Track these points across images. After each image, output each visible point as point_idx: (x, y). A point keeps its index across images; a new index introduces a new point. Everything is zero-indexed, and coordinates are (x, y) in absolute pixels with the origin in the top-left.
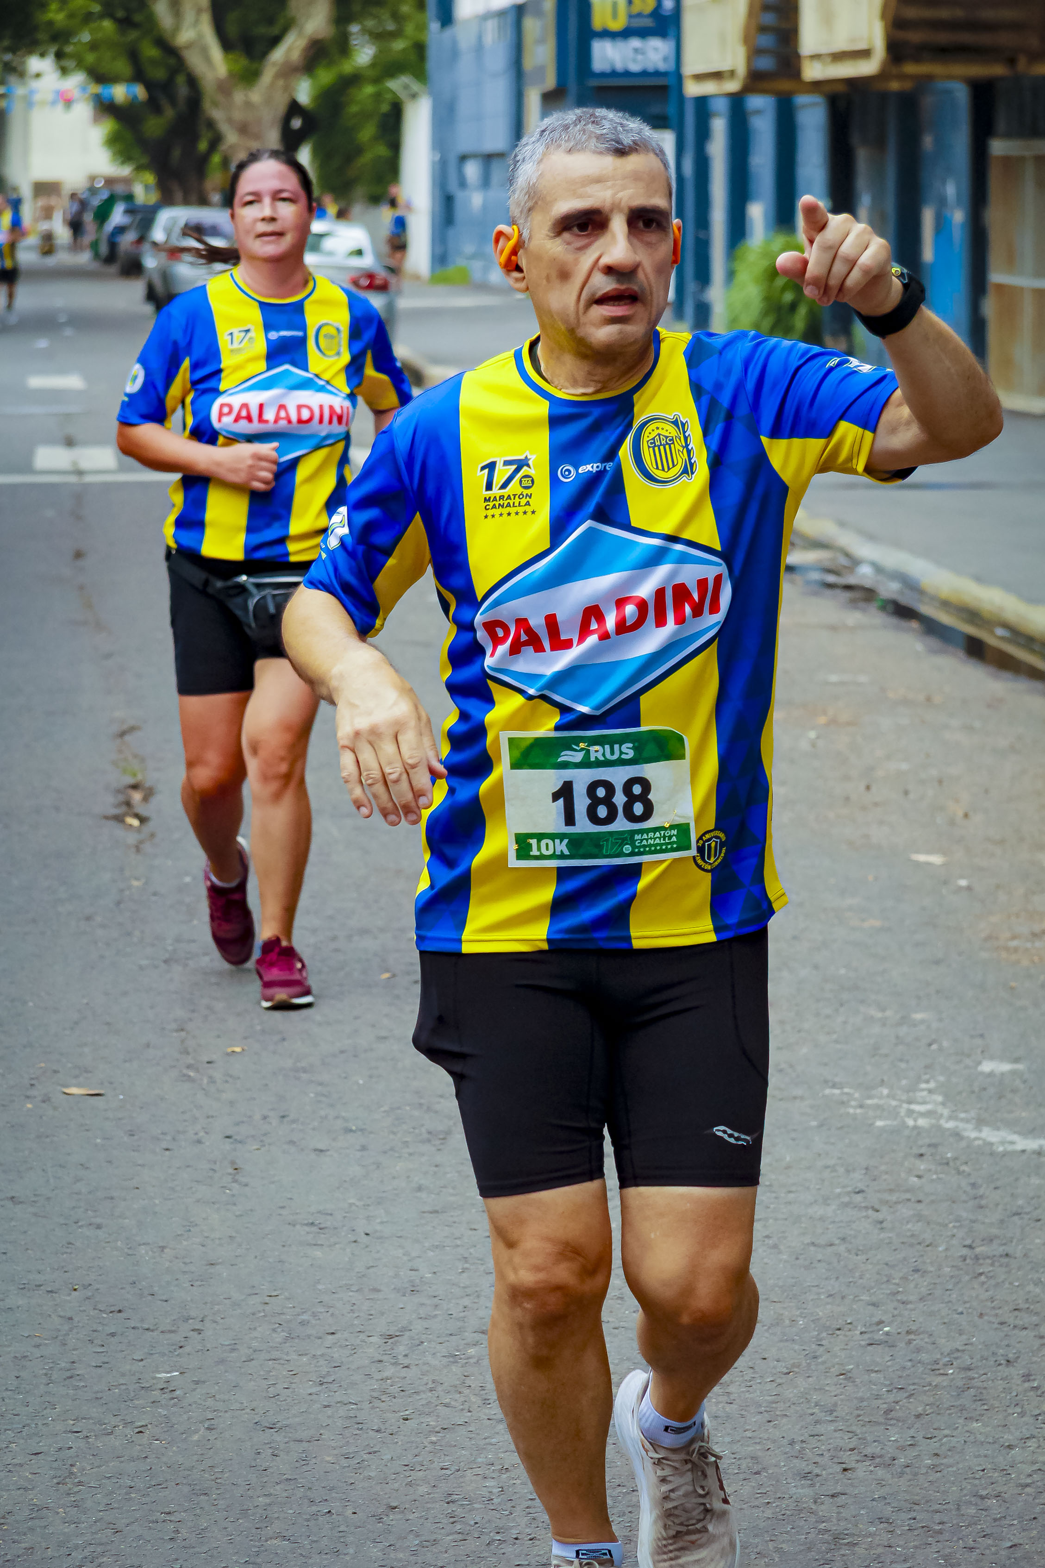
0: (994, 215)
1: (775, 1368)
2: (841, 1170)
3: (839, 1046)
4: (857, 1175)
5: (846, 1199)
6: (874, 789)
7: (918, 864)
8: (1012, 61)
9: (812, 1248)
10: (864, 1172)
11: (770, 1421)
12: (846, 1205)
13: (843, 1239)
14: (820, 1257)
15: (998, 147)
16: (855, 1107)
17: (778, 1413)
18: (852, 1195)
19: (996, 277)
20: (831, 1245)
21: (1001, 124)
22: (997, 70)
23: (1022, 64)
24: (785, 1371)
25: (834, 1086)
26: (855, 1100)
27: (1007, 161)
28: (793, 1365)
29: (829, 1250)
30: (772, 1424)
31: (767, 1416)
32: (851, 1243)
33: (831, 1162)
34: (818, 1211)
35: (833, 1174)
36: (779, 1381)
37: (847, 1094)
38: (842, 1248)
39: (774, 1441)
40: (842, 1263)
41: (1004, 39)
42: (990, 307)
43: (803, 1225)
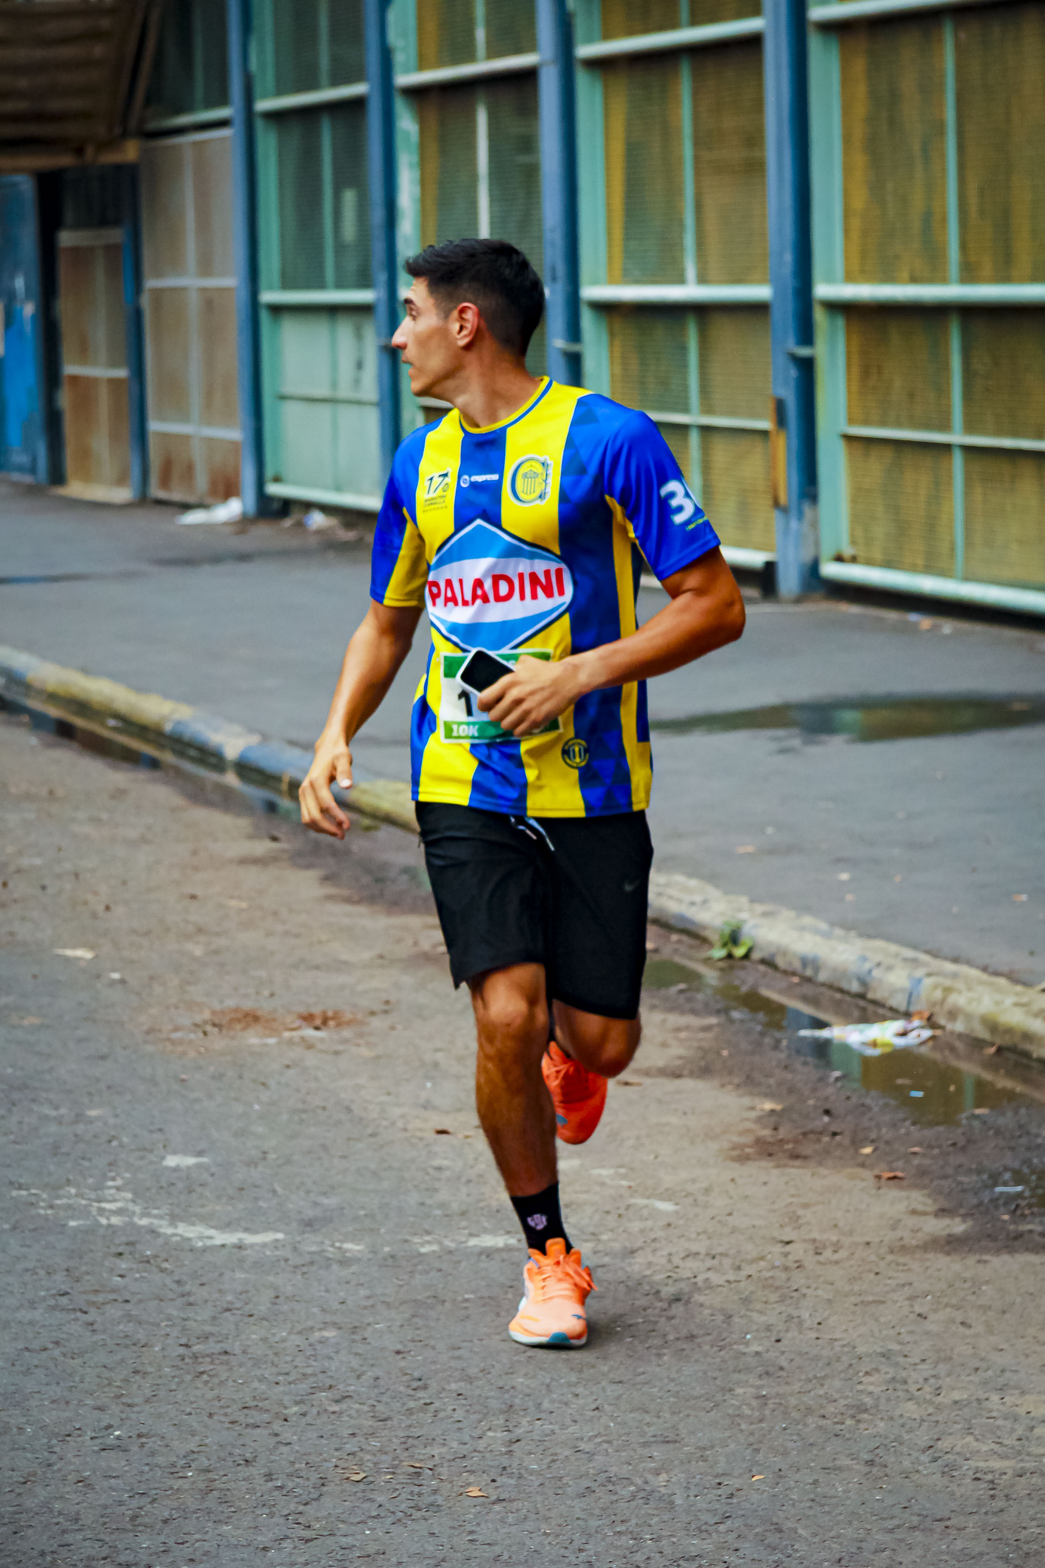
0: (64, 307)
1: (10, 1477)
2: (42, 1273)
3: (18, 1147)
4: (59, 1277)
5: (52, 1302)
6: (11, 885)
7: (67, 960)
8: (79, 151)
9: (27, 1354)
10: (65, 1273)
11: (15, 1533)
12: (53, 1308)
13: (57, 1343)
14: (36, 1362)
15: (66, 238)
16: (44, 1208)
17: (22, 1524)
18: (58, 1297)
19: (70, 369)
20: (45, 1349)
21: (69, 215)
22: (65, 160)
23: (90, 152)
24: (22, 1480)
25: (20, 1187)
26: (44, 1200)
27: (75, 251)
28: (29, 1474)
29: (44, 1355)
30: (18, 1535)
31: (12, 1528)
32: (65, 1346)
33: (31, 1265)
34: (24, 1315)
35: (35, 1277)
36: (17, 1491)
37: (34, 1194)
38: (57, 1352)
39: (24, 1553)
40: (59, 1367)
41: (72, 129)
42: (65, 399)
43: (13, 1330)
